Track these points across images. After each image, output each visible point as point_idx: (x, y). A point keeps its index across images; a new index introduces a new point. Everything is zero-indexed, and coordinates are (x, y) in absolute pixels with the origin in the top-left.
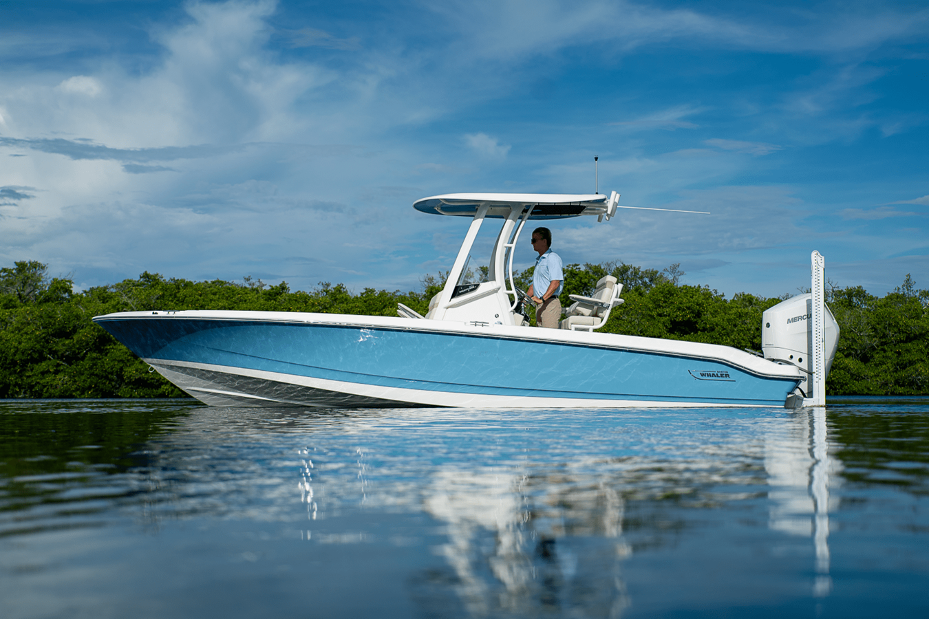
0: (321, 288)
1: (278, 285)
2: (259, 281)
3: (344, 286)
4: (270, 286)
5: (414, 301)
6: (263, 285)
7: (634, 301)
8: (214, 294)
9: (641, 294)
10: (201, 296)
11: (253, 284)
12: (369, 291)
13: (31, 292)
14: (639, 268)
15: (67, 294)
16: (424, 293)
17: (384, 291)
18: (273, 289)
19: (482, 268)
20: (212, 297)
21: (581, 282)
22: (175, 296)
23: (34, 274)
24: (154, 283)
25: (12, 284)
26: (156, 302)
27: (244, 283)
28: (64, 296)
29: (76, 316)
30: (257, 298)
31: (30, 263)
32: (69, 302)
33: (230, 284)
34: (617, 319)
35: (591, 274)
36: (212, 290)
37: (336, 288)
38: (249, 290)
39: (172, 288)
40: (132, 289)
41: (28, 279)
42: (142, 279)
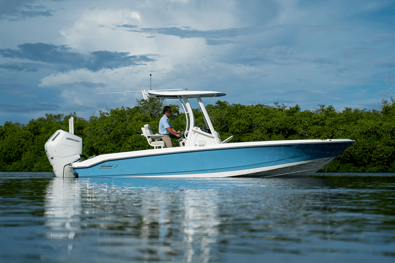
0: (319, 108)
1: (294, 107)
2: (283, 105)
3: (333, 107)
4: (290, 107)
5: (376, 115)
6: (285, 107)
8: (258, 112)
10: (250, 114)
11: (280, 107)
12: (348, 110)
13: (157, 113)
15: (176, 114)
16: (382, 110)
17: (357, 109)
18: (291, 109)
20: (256, 114)
22: (236, 114)
23: (159, 102)
24: (224, 106)
25: (147, 108)
26: (225, 117)
27: (274, 106)
28: (175, 114)
29: (181, 126)
30: (282, 115)
32: (178, 118)
33: (266, 106)
36: (256, 110)
37: (328, 108)
38: (277, 109)
39: (234, 109)
40: (212, 110)
41: (155, 105)
42: (217, 104)
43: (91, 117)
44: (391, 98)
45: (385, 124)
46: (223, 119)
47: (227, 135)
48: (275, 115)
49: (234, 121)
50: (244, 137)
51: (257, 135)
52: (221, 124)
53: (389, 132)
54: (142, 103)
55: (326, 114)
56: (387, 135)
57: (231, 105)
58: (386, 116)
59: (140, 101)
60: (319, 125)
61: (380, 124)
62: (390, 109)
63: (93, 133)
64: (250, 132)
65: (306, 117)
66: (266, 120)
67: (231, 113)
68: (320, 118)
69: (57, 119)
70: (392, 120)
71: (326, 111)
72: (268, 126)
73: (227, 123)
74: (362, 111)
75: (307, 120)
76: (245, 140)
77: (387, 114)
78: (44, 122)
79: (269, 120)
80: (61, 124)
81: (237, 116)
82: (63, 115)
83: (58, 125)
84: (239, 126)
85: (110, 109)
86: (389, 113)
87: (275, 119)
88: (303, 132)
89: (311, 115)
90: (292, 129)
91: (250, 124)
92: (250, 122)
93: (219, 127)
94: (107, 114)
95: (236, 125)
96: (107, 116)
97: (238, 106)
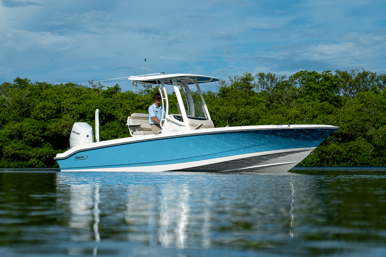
1: (113, 87)
2: (99, 83)
4: (108, 87)
5: (211, 98)
6: (102, 87)
7: (372, 97)
8: (68, 93)
9: (376, 92)
10: (58, 94)
11: (95, 86)
14: (376, 73)
16: (219, 92)
18: (109, 89)
19: (260, 74)
20: (65, 95)
21: (332, 84)
22: (40, 95)
24: (24, 85)
26: (26, 99)
27: (89, 85)
30: (98, 96)
33: (78, 86)
34: (359, 110)
35: (340, 77)
36: (66, 90)
37: (155, 88)
38: (92, 90)
39: (37, 89)
40: (9, 89)
42: (15, 83)
44: (230, 77)
45: (222, 108)
46: (23, 101)
47: (28, 121)
48: (89, 96)
49: (37, 104)
50: (50, 124)
51: (67, 121)
52: (21, 107)
53: (227, 119)
55: (152, 95)
56: (224, 122)
57: (33, 83)
58: (223, 99)
60: (144, 110)
61: (216, 109)
62: (228, 91)
64: (58, 117)
65: (128, 99)
66: (78, 103)
67: (34, 93)
68: (145, 101)
70: (231, 104)
71: (152, 92)
72: (80, 110)
73: (28, 106)
74: (196, 93)
75: (129, 103)
76: (52, 127)
77: (225, 96)
79: (81, 103)
81: (41, 98)
84: (44, 109)
86: (227, 96)
87: (89, 101)
88: (123, 118)
89: (133, 96)
90: (111, 114)
91: (57, 107)
92: (57, 105)
93: (18, 112)
95: (40, 108)
97: (43, 85)
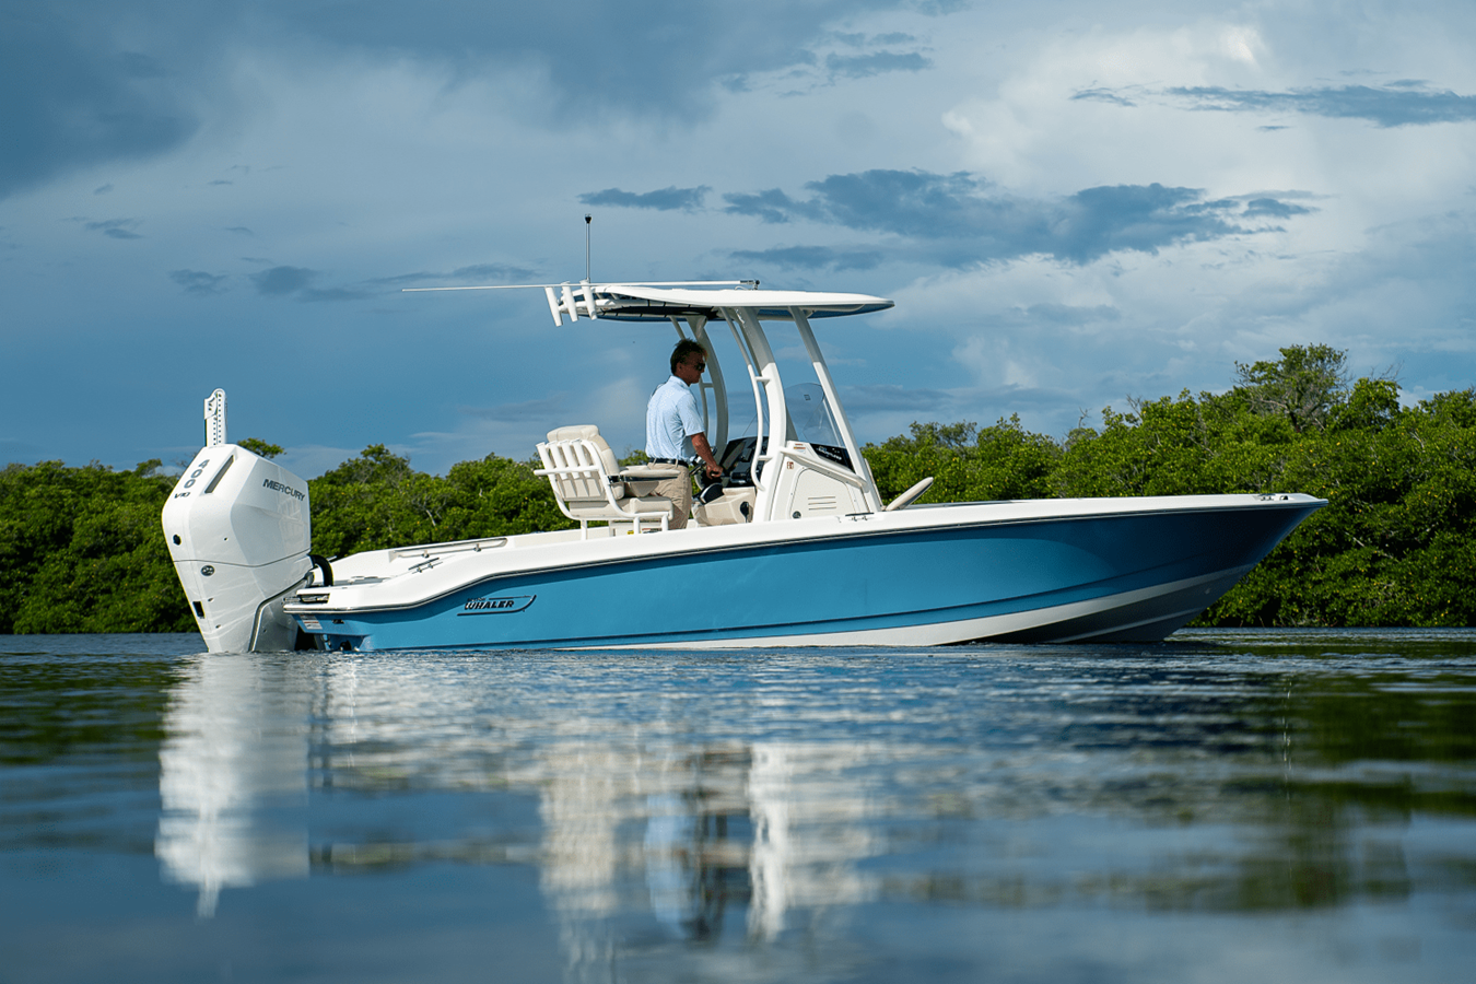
15: (1387, 411)
23: (1321, 372)
25: (1277, 394)
28: (1381, 414)
29: (1408, 457)
31: (1311, 349)
32: (1393, 426)
41: (1308, 382)
43: (1071, 433)
54: (1257, 374)
59: (1250, 369)
63: (1080, 487)
69: (953, 443)
78: (906, 452)
80: (968, 459)
82: (971, 427)
83: (955, 462)
85: (1142, 400)
94: (1130, 418)
96: (1131, 425)
